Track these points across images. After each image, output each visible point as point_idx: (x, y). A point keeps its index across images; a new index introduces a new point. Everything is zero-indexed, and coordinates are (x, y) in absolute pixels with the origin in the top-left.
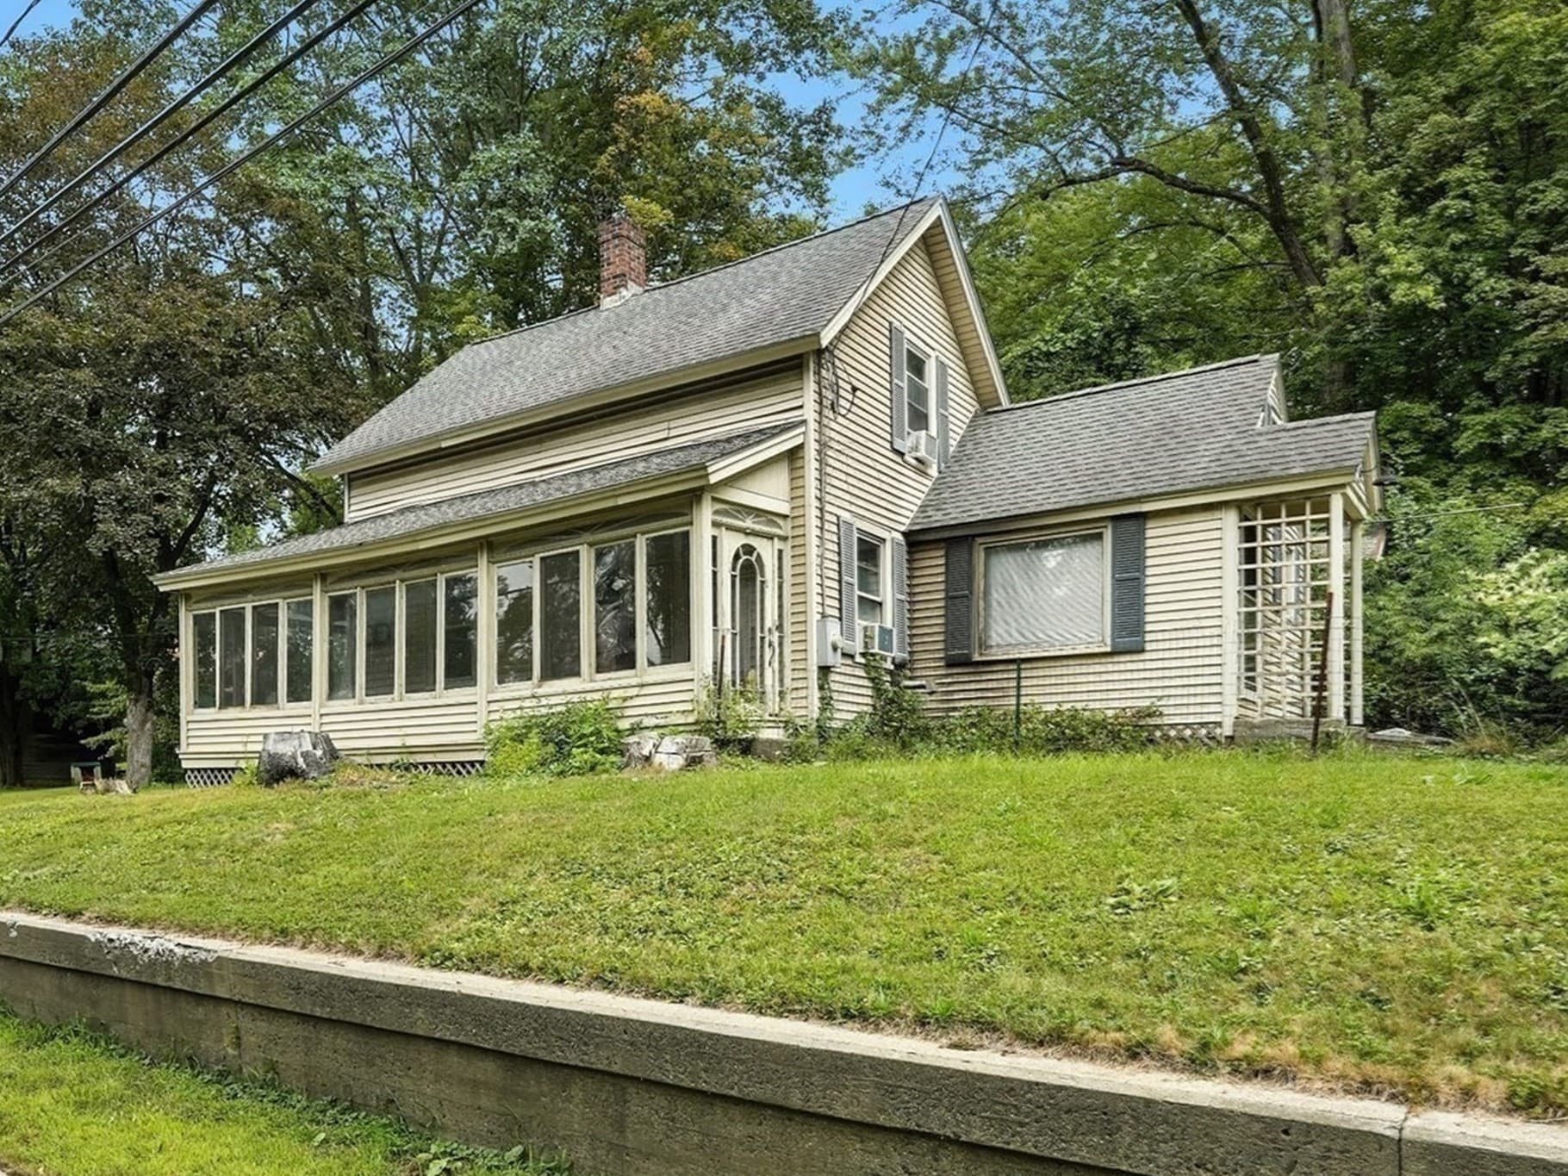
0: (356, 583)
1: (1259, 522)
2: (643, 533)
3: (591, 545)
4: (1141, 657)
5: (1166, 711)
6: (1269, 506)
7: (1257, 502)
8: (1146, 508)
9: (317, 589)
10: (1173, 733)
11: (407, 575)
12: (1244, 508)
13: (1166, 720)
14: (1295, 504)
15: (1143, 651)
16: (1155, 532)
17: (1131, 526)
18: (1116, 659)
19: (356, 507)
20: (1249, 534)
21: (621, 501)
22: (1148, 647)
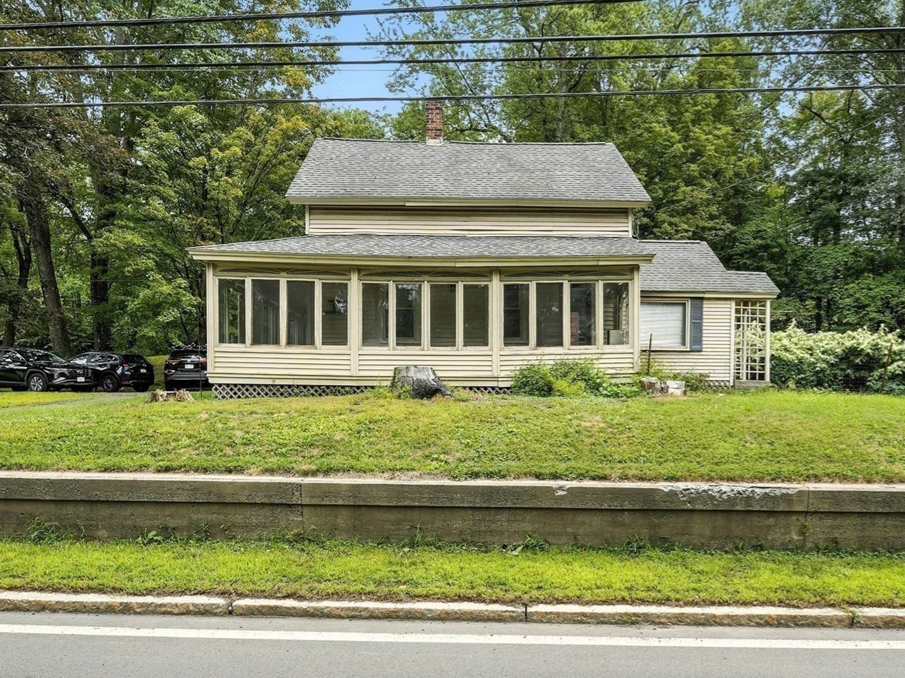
0: (389, 278)
1: (742, 307)
2: (602, 280)
3: (569, 281)
4: (702, 353)
5: (711, 375)
6: (746, 302)
7: (742, 299)
8: (706, 296)
9: (354, 277)
10: (712, 384)
11: (432, 279)
12: (738, 302)
13: (711, 379)
14: (754, 302)
15: (701, 351)
16: (706, 305)
17: (697, 302)
18: (691, 353)
19: (313, 225)
20: (737, 311)
21: (601, 263)
22: (704, 350)
